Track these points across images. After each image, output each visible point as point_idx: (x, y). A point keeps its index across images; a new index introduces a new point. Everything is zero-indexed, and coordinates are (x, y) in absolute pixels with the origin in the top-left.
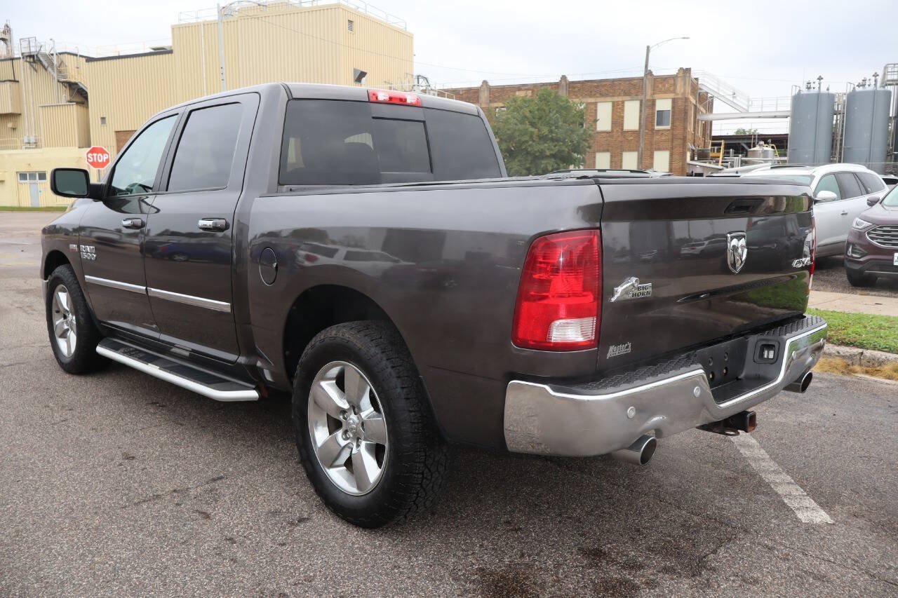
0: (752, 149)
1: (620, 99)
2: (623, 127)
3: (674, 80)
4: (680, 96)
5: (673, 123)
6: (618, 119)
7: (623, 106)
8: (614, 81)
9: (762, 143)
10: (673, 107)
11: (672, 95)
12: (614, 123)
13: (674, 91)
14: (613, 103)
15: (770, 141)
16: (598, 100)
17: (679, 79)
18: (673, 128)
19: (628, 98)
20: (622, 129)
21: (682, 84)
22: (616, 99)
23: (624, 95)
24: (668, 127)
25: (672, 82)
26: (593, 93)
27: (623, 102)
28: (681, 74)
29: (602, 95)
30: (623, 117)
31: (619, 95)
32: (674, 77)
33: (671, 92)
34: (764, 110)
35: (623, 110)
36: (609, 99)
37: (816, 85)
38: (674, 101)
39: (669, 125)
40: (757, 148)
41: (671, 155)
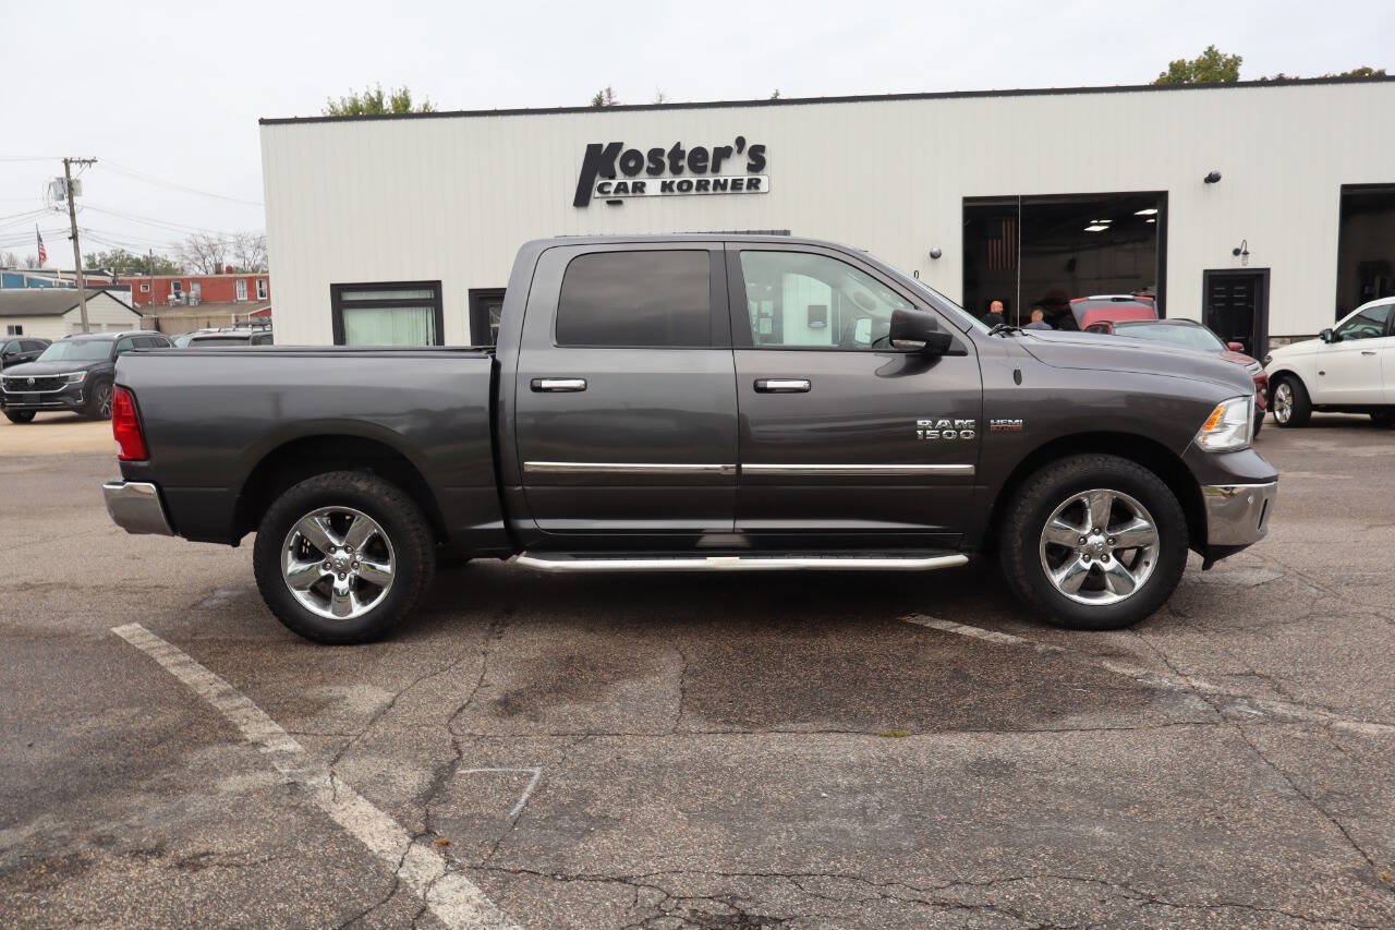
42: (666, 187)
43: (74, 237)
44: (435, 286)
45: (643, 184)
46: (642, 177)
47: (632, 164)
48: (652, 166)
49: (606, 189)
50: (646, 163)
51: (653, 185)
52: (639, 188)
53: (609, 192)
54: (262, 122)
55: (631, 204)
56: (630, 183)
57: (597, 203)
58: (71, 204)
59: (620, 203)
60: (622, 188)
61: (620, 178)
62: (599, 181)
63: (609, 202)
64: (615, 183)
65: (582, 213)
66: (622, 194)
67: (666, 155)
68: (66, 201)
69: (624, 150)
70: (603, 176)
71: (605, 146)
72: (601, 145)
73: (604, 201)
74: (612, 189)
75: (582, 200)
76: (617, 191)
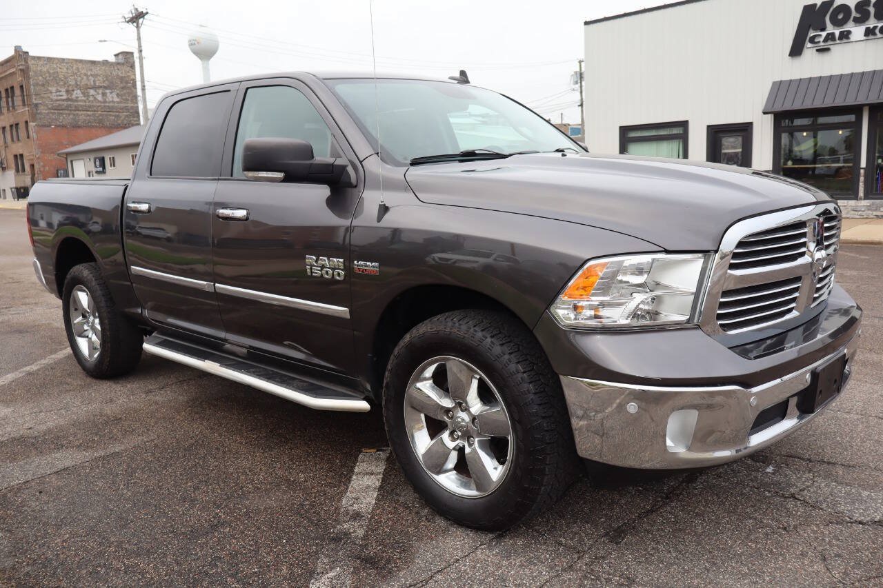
42: (869, 32)
43: (581, 105)
44: (684, 124)
45: (849, 32)
46: (850, 26)
47: (840, 17)
48: (858, 16)
49: (816, 40)
50: (854, 14)
51: (858, 32)
52: (845, 36)
53: (819, 42)
54: (586, 23)
55: (838, 50)
56: (837, 32)
57: (809, 52)
58: (581, 87)
59: (828, 49)
60: (830, 37)
61: (830, 29)
62: (812, 33)
63: (818, 50)
64: (824, 34)
65: (797, 61)
66: (830, 42)
67: (872, 4)
68: (579, 84)
69: (835, 5)
70: (815, 29)
71: (819, 4)
72: (815, 5)
73: (815, 49)
74: (822, 39)
75: (796, 51)
76: (826, 40)
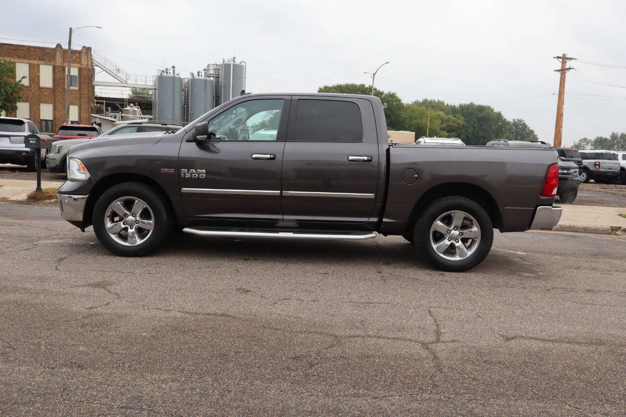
0: (125, 108)
1: (36, 62)
2: (39, 83)
3: (80, 55)
4: (84, 67)
5: (80, 86)
6: (34, 77)
7: (39, 68)
8: (29, 47)
9: (132, 105)
10: (79, 74)
11: (78, 65)
12: (31, 80)
13: (80, 63)
14: (30, 65)
15: (137, 104)
16: (16, 60)
17: (83, 54)
18: (80, 89)
19: (43, 62)
20: (39, 86)
21: (86, 58)
22: (32, 62)
23: (38, 60)
24: (77, 88)
25: (78, 55)
26: (12, 54)
27: (38, 65)
28: (84, 51)
29: (19, 57)
30: (39, 77)
31: (35, 59)
32: (79, 52)
33: (78, 63)
34: (148, 84)
35: (39, 71)
36: (25, 61)
37: (171, 71)
38: (80, 70)
39: (77, 87)
40: (129, 108)
41: (80, 109)
